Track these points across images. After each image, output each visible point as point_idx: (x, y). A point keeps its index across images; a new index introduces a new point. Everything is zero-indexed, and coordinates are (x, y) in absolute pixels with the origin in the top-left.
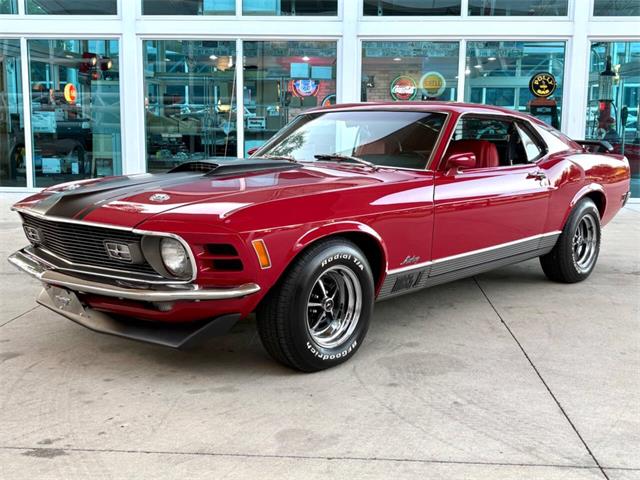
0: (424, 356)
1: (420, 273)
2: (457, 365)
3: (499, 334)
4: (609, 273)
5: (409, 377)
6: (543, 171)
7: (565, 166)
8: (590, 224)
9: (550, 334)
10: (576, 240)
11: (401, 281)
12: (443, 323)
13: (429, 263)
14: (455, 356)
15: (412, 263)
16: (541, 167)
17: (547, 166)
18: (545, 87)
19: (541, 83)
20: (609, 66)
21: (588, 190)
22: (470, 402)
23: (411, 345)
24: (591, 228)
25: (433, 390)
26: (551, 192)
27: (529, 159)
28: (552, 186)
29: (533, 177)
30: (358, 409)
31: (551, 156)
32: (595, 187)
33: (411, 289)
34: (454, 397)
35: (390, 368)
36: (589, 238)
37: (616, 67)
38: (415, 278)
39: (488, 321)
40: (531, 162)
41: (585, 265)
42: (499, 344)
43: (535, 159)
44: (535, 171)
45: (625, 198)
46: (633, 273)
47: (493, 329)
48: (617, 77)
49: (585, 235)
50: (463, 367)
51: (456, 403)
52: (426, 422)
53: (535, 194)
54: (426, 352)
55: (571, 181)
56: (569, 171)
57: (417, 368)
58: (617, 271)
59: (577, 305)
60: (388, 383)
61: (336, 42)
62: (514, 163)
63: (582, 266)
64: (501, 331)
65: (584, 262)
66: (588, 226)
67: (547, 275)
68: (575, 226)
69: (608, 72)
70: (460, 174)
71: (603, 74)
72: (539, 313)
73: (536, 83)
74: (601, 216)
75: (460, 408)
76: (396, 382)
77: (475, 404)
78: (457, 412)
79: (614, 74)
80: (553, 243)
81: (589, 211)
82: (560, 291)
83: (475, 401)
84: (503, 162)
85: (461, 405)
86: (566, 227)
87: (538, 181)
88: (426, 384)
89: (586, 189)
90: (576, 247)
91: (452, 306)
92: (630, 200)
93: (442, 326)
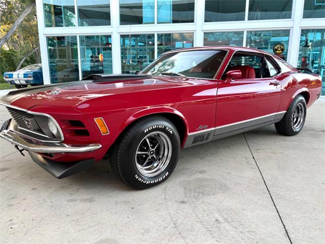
0: (207, 180)
1: (209, 134)
2: (224, 188)
3: (251, 166)
4: (310, 130)
5: (194, 197)
6: (278, 81)
7: (289, 80)
8: (301, 107)
9: (279, 167)
10: (294, 115)
11: (197, 139)
12: (222, 158)
13: (213, 129)
14: (224, 181)
15: (203, 129)
16: (277, 79)
17: (281, 79)
18: (280, 49)
19: (278, 48)
20: (307, 43)
21: (301, 92)
22: (226, 220)
23: (202, 172)
24: (301, 110)
25: (206, 208)
26: (282, 91)
27: (271, 75)
28: (283, 89)
29: (273, 84)
30: (155, 222)
31: (283, 74)
32: (305, 89)
33: (204, 142)
34: (217, 215)
35: (185, 189)
36: (300, 114)
37: (310, 44)
38: (206, 137)
39: (246, 158)
40: (272, 77)
41: (297, 127)
42: (250, 173)
43: (274, 75)
44: (273, 81)
45: (318, 95)
46: (321, 131)
47: (248, 162)
48: (310, 48)
49: (298, 113)
50: (228, 190)
51: (217, 220)
52: (193, 238)
53: (274, 93)
54: (209, 177)
55: (292, 87)
56: (292, 82)
57: (200, 190)
58: (313, 130)
59: (294, 149)
60: (181, 200)
61: (193, 33)
62: (263, 77)
63: (296, 128)
64: (252, 164)
65: (297, 126)
66: (300, 108)
67: (278, 131)
68: (294, 109)
69: (307, 46)
70: (233, 82)
71: (304, 46)
72: (274, 153)
73: (276, 48)
74: (307, 104)
75: (219, 225)
76: (185, 199)
77: (229, 222)
78: (216, 229)
79: (309, 46)
80: (282, 117)
81: (301, 101)
82: (284, 140)
83: (230, 220)
84: (258, 76)
85: (220, 223)
86: (289, 110)
87: (276, 86)
88: (203, 202)
89: (300, 91)
90: (293, 119)
91: (229, 147)
92: (321, 96)
93: (221, 160)
